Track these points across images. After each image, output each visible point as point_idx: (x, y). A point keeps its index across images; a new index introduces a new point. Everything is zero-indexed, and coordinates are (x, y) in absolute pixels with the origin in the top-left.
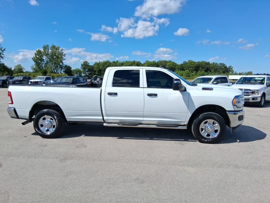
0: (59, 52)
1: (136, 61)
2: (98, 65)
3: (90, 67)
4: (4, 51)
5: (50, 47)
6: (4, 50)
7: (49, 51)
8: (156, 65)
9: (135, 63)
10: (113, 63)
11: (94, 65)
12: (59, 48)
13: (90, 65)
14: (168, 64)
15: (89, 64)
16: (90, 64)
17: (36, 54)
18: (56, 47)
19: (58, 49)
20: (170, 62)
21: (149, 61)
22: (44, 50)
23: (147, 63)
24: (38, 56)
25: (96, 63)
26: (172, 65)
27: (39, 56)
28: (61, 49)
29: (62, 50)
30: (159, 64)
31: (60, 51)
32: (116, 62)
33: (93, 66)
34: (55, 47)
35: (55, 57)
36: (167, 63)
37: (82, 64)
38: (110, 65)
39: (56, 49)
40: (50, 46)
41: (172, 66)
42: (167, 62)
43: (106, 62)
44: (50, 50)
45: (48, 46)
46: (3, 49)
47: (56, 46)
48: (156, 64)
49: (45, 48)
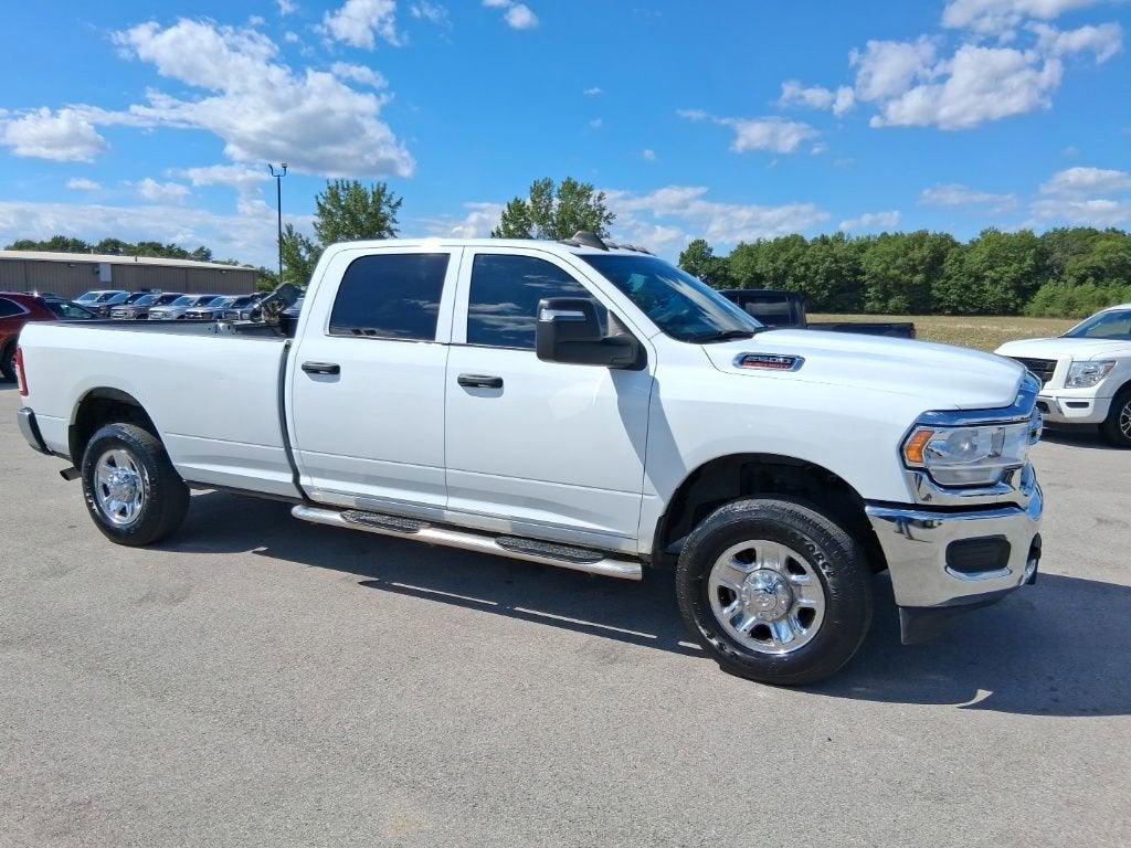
0: (590, 207)
1: (931, 233)
2: (752, 255)
3: (715, 266)
4: (399, 210)
5: (555, 190)
6: (399, 204)
7: (553, 203)
8: (1033, 251)
9: (927, 244)
10: (819, 245)
11: (735, 254)
12: (591, 189)
13: (714, 258)
14: (1101, 244)
15: (711, 250)
16: (715, 254)
17: (505, 217)
18: (579, 188)
19: (584, 193)
20: (1113, 233)
21: (996, 232)
22: (534, 201)
23: (988, 241)
24: (512, 227)
25: (742, 246)
26: (1122, 250)
27: (515, 223)
28: (596, 193)
29: (600, 198)
30: (1051, 245)
31: (591, 202)
32: (834, 238)
33: (726, 261)
34: (574, 186)
35: (572, 226)
36: (1093, 241)
37: (682, 254)
38: (804, 253)
39: (578, 194)
40: (558, 185)
41: (1121, 254)
42: (1096, 233)
43: (787, 240)
44: (556, 201)
45: (548, 184)
46: (393, 202)
47: (580, 183)
48: (1035, 247)
49: (540, 191)
